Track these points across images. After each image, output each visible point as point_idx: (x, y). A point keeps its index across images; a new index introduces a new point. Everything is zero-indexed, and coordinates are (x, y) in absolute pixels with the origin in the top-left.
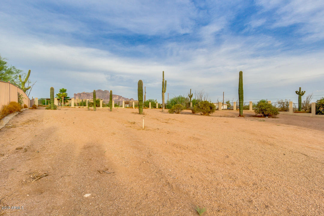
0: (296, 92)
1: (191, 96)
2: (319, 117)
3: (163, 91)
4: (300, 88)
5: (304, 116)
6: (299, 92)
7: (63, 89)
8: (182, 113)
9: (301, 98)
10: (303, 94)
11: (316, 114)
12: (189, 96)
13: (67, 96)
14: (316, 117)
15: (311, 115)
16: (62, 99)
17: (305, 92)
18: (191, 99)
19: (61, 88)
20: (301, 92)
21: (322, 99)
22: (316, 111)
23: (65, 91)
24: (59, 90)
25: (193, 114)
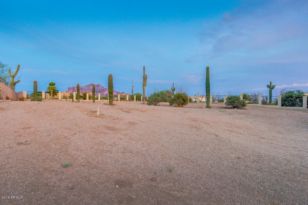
0: (268, 86)
1: (174, 90)
2: (284, 109)
3: (144, 85)
4: (271, 82)
5: (271, 108)
6: (270, 86)
7: (52, 83)
8: (159, 105)
9: (271, 92)
10: (273, 88)
11: (282, 106)
12: (172, 89)
13: (56, 90)
14: (282, 109)
15: (277, 107)
16: (51, 92)
17: (275, 86)
18: (173, 92)
19: (51, 82)
20: (272, 86)
21: (287, 92)
22: (282, 103)
23: (54, 84)
24: (48, 84)
25: (170, 106)
